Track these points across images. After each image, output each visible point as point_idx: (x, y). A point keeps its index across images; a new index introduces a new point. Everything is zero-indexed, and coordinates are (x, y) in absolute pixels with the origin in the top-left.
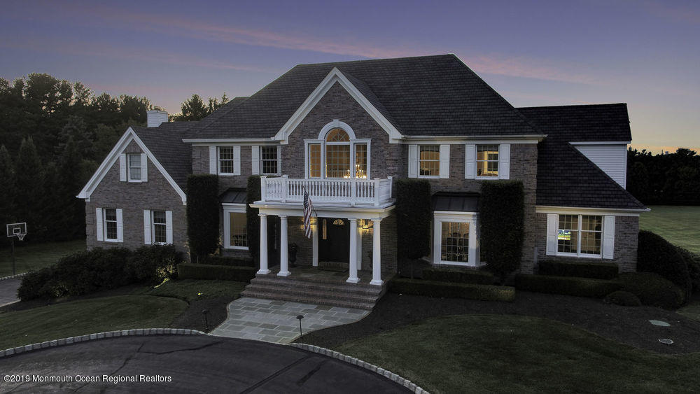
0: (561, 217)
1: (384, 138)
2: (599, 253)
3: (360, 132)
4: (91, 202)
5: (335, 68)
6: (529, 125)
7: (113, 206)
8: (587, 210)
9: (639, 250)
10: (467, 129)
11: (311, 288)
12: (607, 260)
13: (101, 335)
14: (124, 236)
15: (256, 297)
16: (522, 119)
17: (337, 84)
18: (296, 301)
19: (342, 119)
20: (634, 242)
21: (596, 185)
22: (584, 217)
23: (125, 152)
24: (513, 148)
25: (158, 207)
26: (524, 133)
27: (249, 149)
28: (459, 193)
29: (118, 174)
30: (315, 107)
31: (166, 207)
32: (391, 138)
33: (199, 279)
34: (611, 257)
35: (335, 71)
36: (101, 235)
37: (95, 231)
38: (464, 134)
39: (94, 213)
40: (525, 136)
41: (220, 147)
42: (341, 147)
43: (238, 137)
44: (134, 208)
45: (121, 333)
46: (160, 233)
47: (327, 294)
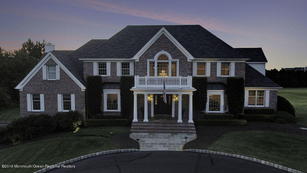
0: (250, 91)
1: (185, 59)
2: (263, 105)
3: (174, 56)
4: (23, 91)
5: (163, 28)
6: (242, 55)
7: (38, 92)
8: (261, 88)
9: (277, 103)
10: (217, 56)
11: (163, 126)
12: (267, 107)
13: (86, 156)
14: (45, 108)
15: (139, 132)
16: (237, 52)
17: (163, 35)
18: (160, 132)
19: (165, 50)
20: (276, 100)
21: (261, 79)
22: (258, 91)
23: (46, 64)
24: (236, 64)
25: (66, 92)
26: (241, 58)
27: (116, 63)
28: (214, 82)
29: (42, 76)
30: (152, 45)
31: (71, 92)
32: (188, 59)
33: (97, 126)
34: (268, 106)
35: (163, 29)
36: (30, 108)
37: (26, 106)
38: (217, 58)
39: (25, 97)
40: (242, 59)
41: (99, 62)
42: (164, 63)
43: (109, 58)
44: (51, 93)
45: (96, 154)
46: (67, 105)
47: (173, 128)
